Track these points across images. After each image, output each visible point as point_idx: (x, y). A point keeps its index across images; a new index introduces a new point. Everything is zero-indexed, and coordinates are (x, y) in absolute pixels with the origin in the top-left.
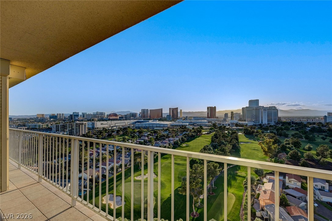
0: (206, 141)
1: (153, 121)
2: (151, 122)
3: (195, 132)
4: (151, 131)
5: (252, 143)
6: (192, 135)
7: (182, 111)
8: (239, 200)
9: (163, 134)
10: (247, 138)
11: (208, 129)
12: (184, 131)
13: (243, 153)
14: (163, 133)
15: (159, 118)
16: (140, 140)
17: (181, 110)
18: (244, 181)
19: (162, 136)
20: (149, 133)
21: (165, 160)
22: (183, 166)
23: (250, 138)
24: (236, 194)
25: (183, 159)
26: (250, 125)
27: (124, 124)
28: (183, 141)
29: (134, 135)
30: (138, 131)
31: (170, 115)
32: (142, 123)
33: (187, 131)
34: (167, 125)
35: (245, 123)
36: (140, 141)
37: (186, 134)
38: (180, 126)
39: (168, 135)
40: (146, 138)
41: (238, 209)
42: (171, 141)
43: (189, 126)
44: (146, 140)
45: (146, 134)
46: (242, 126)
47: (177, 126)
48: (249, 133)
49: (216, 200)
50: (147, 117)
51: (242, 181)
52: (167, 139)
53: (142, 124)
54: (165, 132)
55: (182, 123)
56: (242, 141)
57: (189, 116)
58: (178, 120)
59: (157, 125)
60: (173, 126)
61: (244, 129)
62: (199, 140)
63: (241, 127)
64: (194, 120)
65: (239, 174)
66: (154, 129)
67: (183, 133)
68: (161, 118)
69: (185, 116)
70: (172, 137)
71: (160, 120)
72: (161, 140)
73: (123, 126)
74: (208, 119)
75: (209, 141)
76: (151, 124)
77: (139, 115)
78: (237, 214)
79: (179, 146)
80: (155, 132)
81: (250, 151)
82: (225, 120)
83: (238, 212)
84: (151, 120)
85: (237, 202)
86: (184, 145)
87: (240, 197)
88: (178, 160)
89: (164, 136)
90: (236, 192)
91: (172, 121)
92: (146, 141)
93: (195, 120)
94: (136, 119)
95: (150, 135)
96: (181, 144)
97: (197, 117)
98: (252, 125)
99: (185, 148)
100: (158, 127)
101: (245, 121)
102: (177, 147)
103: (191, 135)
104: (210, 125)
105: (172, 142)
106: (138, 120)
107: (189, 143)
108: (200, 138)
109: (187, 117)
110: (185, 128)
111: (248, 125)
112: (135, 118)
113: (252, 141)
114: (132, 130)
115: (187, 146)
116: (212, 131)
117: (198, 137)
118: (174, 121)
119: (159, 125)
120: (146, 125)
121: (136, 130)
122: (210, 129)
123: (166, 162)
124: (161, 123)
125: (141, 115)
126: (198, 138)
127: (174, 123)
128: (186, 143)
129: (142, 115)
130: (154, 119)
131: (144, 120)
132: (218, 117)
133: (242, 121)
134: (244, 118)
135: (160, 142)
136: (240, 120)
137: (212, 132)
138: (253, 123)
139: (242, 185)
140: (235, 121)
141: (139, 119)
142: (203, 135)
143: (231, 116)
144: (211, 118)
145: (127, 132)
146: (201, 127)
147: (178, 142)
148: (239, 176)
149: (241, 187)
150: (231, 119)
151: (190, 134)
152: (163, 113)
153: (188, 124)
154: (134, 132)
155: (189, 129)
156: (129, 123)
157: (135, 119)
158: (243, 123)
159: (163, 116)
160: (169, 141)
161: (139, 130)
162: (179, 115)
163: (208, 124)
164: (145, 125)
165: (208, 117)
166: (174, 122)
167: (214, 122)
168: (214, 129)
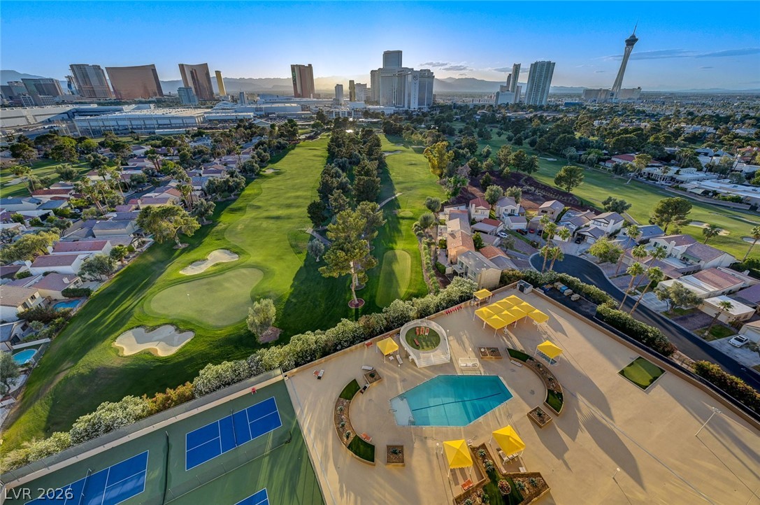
0: (315, 156)
1: (138, 109)
2: (129, 110)
3: (282, 135)
4: (147, 140)
5: (403, 151)
6: (280, 143)
7: (223, 76)
8: (416, 257)
9: (195, 147)
10: (392, 143)
11: (307, 125)
12: (253, 134)
13: (394, 174)
14: (196, 144)
15: (150, 99)
16: (129, 172)
17: (218, 73)
18: (414, 225)
19: (194, 154)
20: (148, 148)
21: (238, 214)
22: (290, 220)
23: (397, 143)
24: (408, 249)
25: (282, 205)
26: (389, 112)
27: (22, 122)
28: (263, 162)
29: (95, 156)
30: (102, 145)
31: (187, 89)
32: (103, 116)
33: (261, 135)
34: (192, 121)
35: (381, 109)
36: (132, 175)
37: (265, 143)
38: (233, 121)
39: (214, 148)
40: (148, 164)
42: (231, 165)
43: (259, 120)
44: (152, 169)
45: (140, 152)
46: (375, 115)
47: (225, 121)
48: (393, 133)
49: (382, 268)
50: (107, 92)
51: (410, 226)
52: (217, 161)
53: (102, 120)
54: (199, 140)
55: (236, 112)
56: (387, 149)
57: (245, 90)
58: (220, 103)
59: (160, 122)
60: (210, 120)
61: (385, 123)
62: (297, 154)
63: (375, 118)
64: (264, 103)
65: (402, 214)
66: (154, 133)
67: (251, 140)
68: (158, 97)
69: (235, 91)
70: (229, 152)
71: (160, 103)
72: (200, 165)
73: (20, 130)
74: (298, 99)
75: (322, 156)
76: (135, 119)
77: (69, 86)
78: (420, 280)
79: (259, 176)
80: (167, 143)
81: (404, 168)
82: (337, 102)
83: (421, 277)
84: (129, 104)
85: (415, 262)
86: (268, 172)
87: (416, 253)
88: (271, 208)
89: (201, 152)
90: (408, 247)
91: (200, 108)
92: (153, 173)
93: (267, 103)
94: (63, 103)
95: (153, 152)
96: (260, 171)
97: (271, 95)
98: (393, 112)
99: (274, 179)
100: (165, 128)
101: (377, 103)
102: (255, 178)
103: (276, 144)
104: (308, 116)
105: (234, 166)
106: (77, 107)
107: (278, 165)
108: (297, 150)
109: (241, 93)
110: (251, 126)
111: (386, 112)
112: (57, 99)
113: (401, 147)
114: (74, 142)
115: (278, 173)
116: (319, 132)
117: (293, 149)
118: (207, 108)
119: (167, 122)
120: (121, 123)
121: (95, 142)
122: (314, 126)
123: (244, 217)
124: (169, 115)
125: (75, 86)
126: (292, 151)
127: (209, 113)
128: (270, 165)
129: (79, 86)
130: (136, 103)
131: (99, 104)
132: (319, 95)
133: (372, 105)
134: (374, 98)
135: (201, 172)
136: (367, 101)
137: (319, 134)
138: (394, 108)
139: (413, 233)
140: (361, 105)
141: (77, 103)
142: (302, 143)
143: (350, 93)
144: (303, 97)
145: (60, 148)
146: (290, 121)
147: (253, 166)
148: (403, 218)
149: (411, 236)
150: (351, 100)
151: (275, 142)
152: (160, 79)
153: (252, 114)
154: (88, 149)
155: (263, 129)
156: (40, 119)
157: (58, 104)
158: (375, 109)
159: (165, 92)
160: (225, 165)
161: (103, 140)
162: (216, 89)
163: (303, 114)
164: (114, 123)
165: (297, 95)
166: (209, 110)
167: (316, 107)
168: (322, 126)
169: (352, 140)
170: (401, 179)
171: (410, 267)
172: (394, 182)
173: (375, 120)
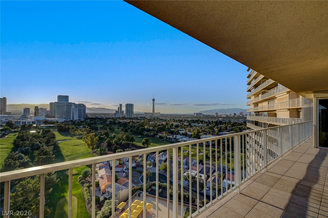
5: (70, 139)
8: (81, 197)
10: (63, 135)
13: (64, 152)
18: (78, 178)
23: (66, 135)
24: (76, 194)
26: (61, 121)
35: (55, 120)
41: (84, 206)
46: (52, 123)
48: (64, 130)
51: (76, 179)
56: (58, 139)
61: (58, 127)
63: (51, 124)
78: (84, 211)
81: (71, 147)
82: (25, 116)
83: (85, 209)
85: (80, 201)
87: (80, 194)
90: (75, 192)
98: (63, 121)
101: (54, 117)
111: (59, 121)
113: (69, 138)
116: (7, 133)
132: (10, 113)
133: (51, 118)
134: (52, 115)
136: (47, 116)
137: (6, 135)
138: (64, 119)
139: (78, 183)
140: (43, 118)
143: (35, 113)
149: (77, 185)
150: (35, 116)
158: (52, 120)
167: (6, 119)
168: (10, 130)
169: (34, 136)
170: (69, 154)
171: (77, 204)
172: (64, 156)
173: (52, 125)
